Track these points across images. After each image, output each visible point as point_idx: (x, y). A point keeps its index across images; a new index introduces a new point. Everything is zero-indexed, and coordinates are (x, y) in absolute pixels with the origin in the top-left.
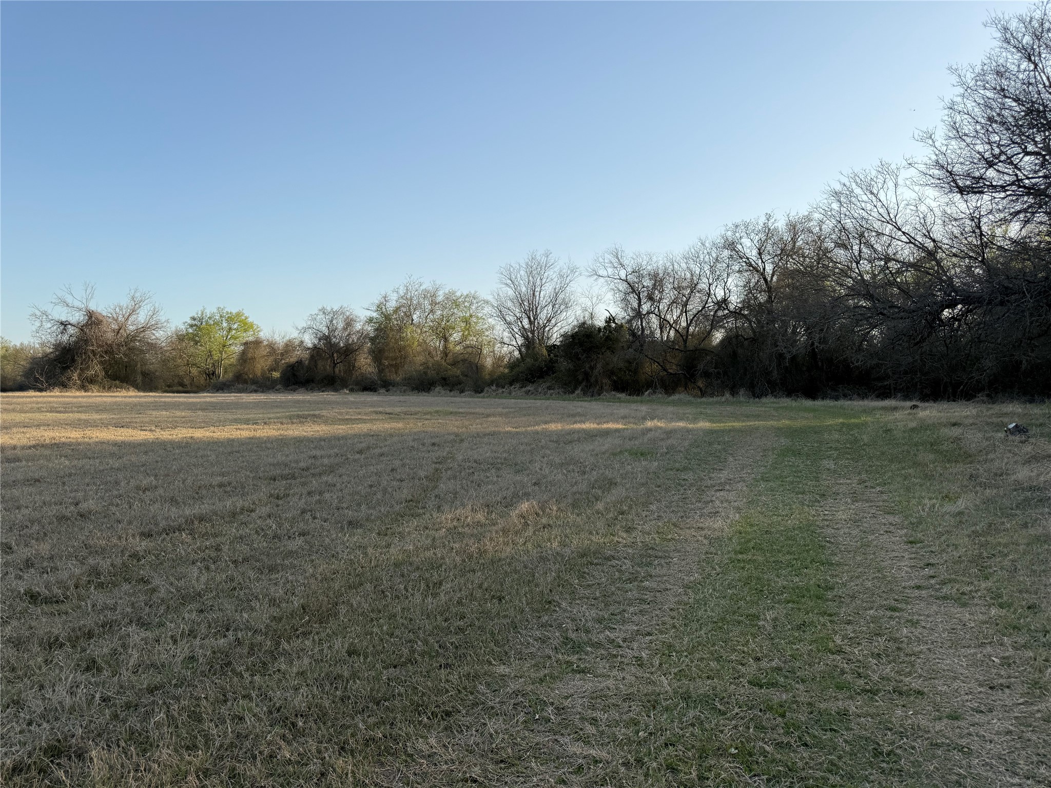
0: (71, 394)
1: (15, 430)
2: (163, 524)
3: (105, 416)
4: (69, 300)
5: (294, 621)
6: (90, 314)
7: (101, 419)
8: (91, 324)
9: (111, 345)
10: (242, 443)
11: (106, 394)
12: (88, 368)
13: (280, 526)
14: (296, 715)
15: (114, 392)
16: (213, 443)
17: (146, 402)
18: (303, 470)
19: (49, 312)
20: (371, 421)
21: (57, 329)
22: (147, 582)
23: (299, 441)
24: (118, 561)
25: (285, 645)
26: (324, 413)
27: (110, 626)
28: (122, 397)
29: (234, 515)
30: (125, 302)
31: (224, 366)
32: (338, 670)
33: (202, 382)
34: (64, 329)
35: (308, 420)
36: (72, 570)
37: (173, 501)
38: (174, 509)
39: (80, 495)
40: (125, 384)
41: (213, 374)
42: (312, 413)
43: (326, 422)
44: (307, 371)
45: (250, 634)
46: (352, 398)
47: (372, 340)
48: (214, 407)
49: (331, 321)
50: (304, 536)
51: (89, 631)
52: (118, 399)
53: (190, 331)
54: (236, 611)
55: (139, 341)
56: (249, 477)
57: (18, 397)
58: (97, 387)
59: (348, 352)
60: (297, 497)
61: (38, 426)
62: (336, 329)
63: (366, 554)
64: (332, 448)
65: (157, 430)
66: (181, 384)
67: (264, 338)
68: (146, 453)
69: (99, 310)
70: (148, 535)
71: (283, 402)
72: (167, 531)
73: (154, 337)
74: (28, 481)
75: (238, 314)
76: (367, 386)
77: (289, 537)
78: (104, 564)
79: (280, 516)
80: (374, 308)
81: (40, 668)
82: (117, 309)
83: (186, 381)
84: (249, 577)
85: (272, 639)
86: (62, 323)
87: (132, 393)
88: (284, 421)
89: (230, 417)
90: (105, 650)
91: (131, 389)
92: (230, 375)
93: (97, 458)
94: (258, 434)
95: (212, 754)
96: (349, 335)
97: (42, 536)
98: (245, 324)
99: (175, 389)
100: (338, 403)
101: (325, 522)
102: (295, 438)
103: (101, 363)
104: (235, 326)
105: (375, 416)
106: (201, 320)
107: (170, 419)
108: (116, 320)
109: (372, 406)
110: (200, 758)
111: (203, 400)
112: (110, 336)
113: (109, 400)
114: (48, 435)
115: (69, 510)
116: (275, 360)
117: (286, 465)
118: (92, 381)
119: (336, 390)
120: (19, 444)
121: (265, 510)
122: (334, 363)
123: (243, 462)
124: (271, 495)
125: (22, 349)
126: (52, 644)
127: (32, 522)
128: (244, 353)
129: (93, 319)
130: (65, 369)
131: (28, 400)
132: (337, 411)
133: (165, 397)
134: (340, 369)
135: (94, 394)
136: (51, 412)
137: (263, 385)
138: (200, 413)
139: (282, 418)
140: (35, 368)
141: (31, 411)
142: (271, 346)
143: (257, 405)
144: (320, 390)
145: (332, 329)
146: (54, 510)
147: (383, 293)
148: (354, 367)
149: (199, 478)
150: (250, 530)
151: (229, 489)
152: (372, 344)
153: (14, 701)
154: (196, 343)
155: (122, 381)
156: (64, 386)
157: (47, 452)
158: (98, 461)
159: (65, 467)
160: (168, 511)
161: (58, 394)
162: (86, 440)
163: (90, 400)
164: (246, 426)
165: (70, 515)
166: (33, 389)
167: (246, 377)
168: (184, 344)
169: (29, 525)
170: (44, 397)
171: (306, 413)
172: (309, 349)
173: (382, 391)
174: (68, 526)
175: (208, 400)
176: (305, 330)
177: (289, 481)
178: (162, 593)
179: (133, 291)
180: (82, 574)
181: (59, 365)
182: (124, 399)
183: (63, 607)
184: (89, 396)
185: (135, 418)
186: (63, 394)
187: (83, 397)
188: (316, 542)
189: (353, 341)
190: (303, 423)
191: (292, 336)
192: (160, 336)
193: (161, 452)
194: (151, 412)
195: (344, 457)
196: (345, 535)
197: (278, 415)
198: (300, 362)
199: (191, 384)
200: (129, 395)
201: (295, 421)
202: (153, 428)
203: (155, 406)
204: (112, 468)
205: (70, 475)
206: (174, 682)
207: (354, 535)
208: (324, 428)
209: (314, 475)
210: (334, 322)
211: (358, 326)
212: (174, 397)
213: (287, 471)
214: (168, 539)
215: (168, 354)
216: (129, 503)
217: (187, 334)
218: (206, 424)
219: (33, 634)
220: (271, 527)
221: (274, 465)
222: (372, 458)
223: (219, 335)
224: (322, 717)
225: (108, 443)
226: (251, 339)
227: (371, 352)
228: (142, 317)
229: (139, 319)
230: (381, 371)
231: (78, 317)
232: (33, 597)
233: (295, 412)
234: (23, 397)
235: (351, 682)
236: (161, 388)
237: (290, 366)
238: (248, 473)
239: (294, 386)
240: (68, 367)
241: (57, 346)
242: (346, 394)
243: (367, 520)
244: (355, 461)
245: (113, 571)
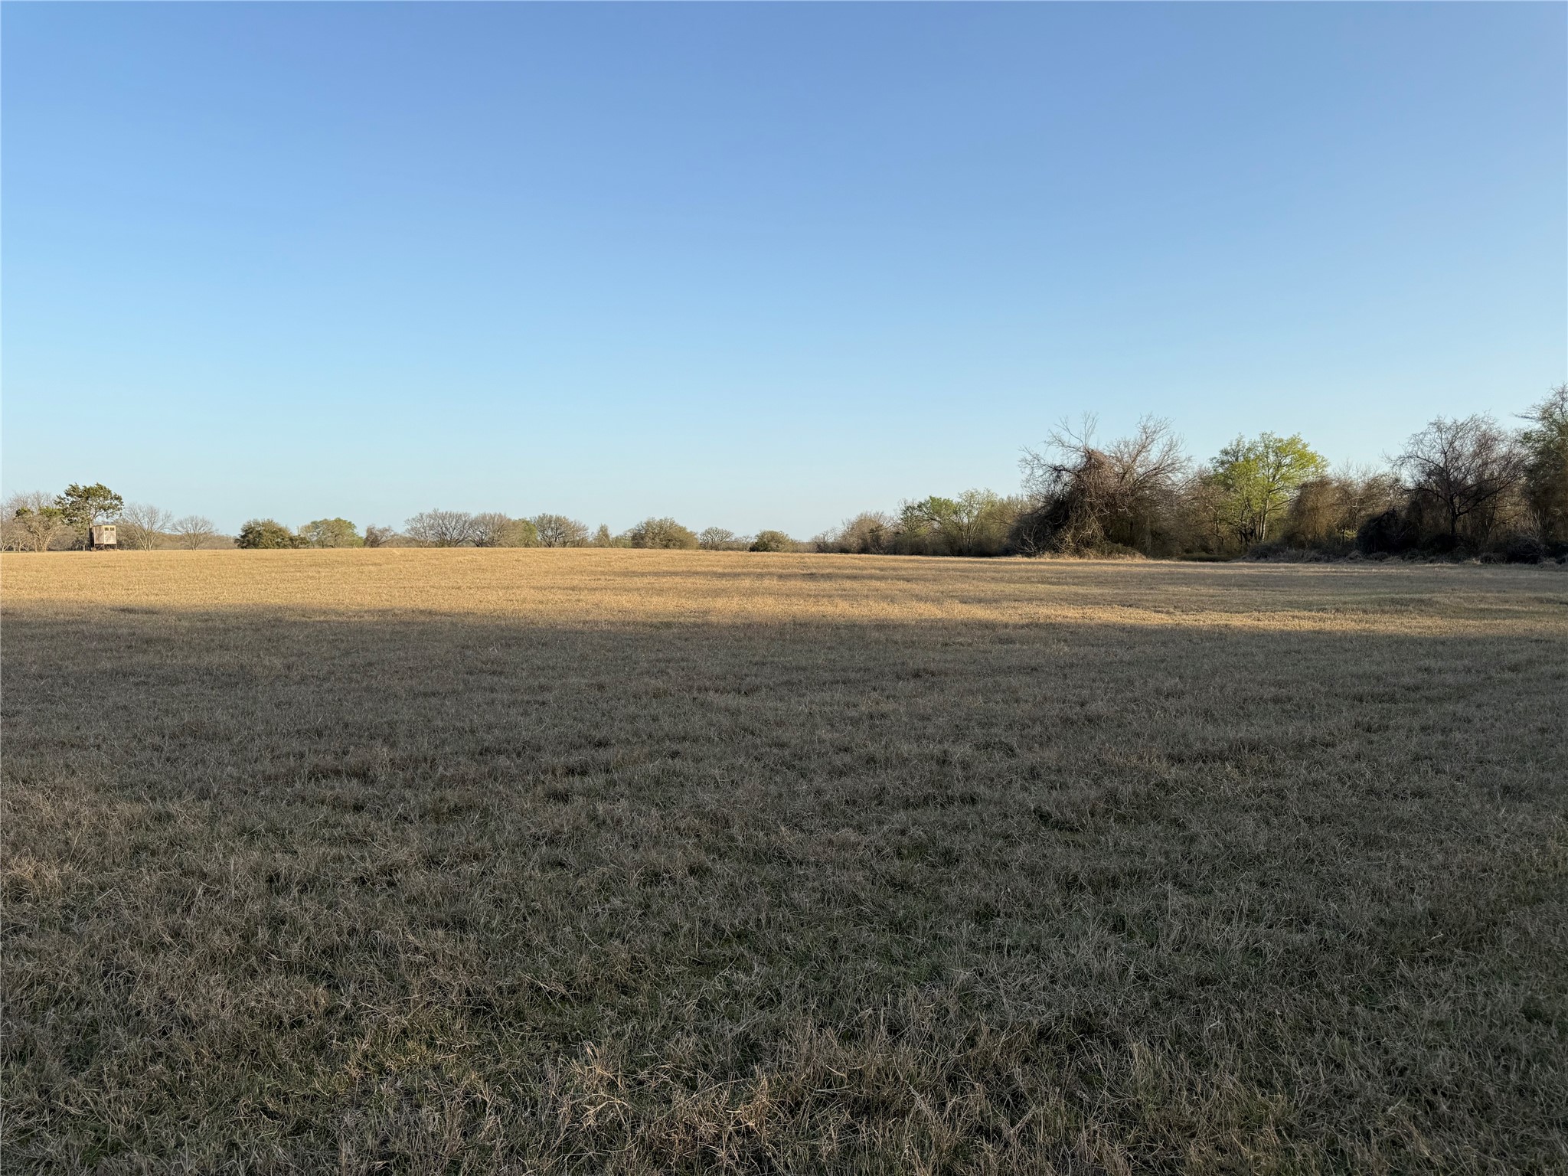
0: (1064, 561)
1: (1005, 604)
2: (1198, 746)
3: (1107, 591)
4: (1066, 437)
5: (1417, 934)
6: (1089, 455)
7: (1102, 595)
8: (1090, 468)
9: (1113, 496)
10: (1303, 637)
11: (1106, 561)
12: (1083, 527)
13: (1377, 773)
14: (1434, 1092)
15: (1115, 558)
16: (1258, 635)
17: (1158, 573)
18: (1408, 689)
19: (1042, 455)
20: (1531, 614)
21: (1050, 476)
22: (1182, 826)
23: (1397, 643)
24: (1142, 789)
25: (1403, 967)
26: (1438, 597)
27: (1139, 877)
28: (1127, 565)
29: (1300, 747)
30: (1134, 435)
31: (1269, 521)
32: (1506, 1038)
33: (1236, 544)
34: (1058, 477)
35: (1411, 608)
36: (1084, 791)
37: (1208, 715)
38: (1210, 727)
39: (1086, 692)
40: (1130, 548)
41: (1251, 534)
42: (1417, 596)
43: (1443, 613)
44: (1404, 529)
45: (1343, 937)
46: (1489, 573)
47: (1531, 471)
48: (1255, 582)
49: (1451, 443)
50: (1421, 797)
51: (1114, 877)
52: (1121, 568)
53: (1221, 470)
54: (1318, 896)
55: (1150, 488)
56: (1319, 691)
57: (1006, 563)
58: (1094, 552)
59: (1482, 494)
60: (1403, 733)
61: (1030, 600)
62: (1460, 455)
63: (1544, 850)
64: (1461, 657)
65: (1178, 613)
66: (1206, 549)
67: (1332, 476)
68: (1164, 644)
69: (1100, 449)
70: (1177, 759)
71: (1363, 578)
72: (1204, 757)
73: (1169, 482)
74: (1024, 668)
75: (1293, 442)
76: (1520, 553)
77: (1396, 796)
78: (1125, 791)
79: (1376, 760)
80: (1538, 414)
81: (1058, 911)
82: (1122, 447)
83: (1212, 544)
84: (1334, 848)
85: (1381, 953)
86: (1055, 469)
87: (1139, 560)
88: (1369, 607)
89: (1282, 598)
90: (1136, 909)
91: (1138, 554)
92: (1278, 535)
93: (1103, 646)
94: (1327, 626)
95: (1296, 1106)
96: (1485, 464)
97: (1046, 741)
98: (1302, 456)
99: (1196, 555)
100: (1462, 582)
101: (1458, 780)
102: (1390, 637)
103: (1100, 519)
104: (1288, 461)
105: (1536, 607)
106: (1235, 454)
107: (1194, 598)
108: (1120, 461)
109: (1529, 589)
110: (1279, 1103)
111: (1237, 571)
112: (1113, 482)
113: (1111, 569)
114: (1045, 612)
115: (1074, 711)
116: (1350, 511)
117: (1378, 679)
118: (1088, 544)
119: (1456, 560)
120: (1011, 622)
121: (1352, 747)
122: (1454, 512)
123: (1308, 668)
124: (1358, 725)
125: (1009, 504)
126: (1071, 884)
127: (1034, 721)
128: (1299, 501)
129: (1093, 460)
130: (1057, 528)
131: (1016, 567)
132: (1462, 595)
133: (1184, 566)
134: (1464, 524)
135: (1090, 561)
136: (1043, 583)
137: (1330, 550)
138: (1235, 590)
139: (1365, 602)
140: (1022, 527)
141: (1021, 581)
142: (1345, 489)
143: (1322, 581)
144: (1425, 559)
145: (1451, 454)
146: (1055, 710)
147: (1559, 386)
148: (1491, 519)
149: (1243, 685)
150: (1330, 774)
151: (1288, 707)
152: (1530, 479)
153: (1032, 945)
154: (1228, 488)
155: (1126, 544)
156: (1056, 550)
157: (1043, 634)
158: (1103, 650)
159: (1065, 654)
160: (1203, 728)
161: (1048, 560)
162: (1087, 621)
163: (1086, 569)
164: (1307, 614)
165: (1075, 717)
166: (1021, 553)
167: (1303, 538)
168: (1211, 490)
169: (1030, 724)
170: (1033, 563)
171: (1407, 596)
172: (1409, 490)
173: (1550, 562)
174: (1075, 732)
175: (1246, 571)
176: (1403, 461)
177: (1386, 706)
178: (1204, 846)
179: (1145, 419)
180: (1099, 798)
181: (1050, 523)
182: (1128, 568)
183: (1079, 838)
184: (1086, 564)
185: (1146, 594)
186: (1054, 560)
187: (1078, 564)
188: (1445, 811)
189: (1492, 474)
190: (1402, 612)
191: (1380, 472)
192: (1177, 479)
193: (1185, 643)
194: (1166, 587)
195: (1482, 676)
196: (1498, 809)
197: (1359, 598)
198: (1391, 514)
199: (1219, 549)
200: (1134, 563)
201: (1387, 608)
202: (1172, 610)
203: (1172, 579)
204: (1121, 661)
205: (1072, 666)
206: (1233, 979)
207: (1516, 811)
208: (1439, 622)
209: (1429, 700)
210: (1457, 444)
211: (1502, 449)
212: (1196, 567)
213: (1381, 689)
214: (1206, 769)
215: (1187, 506)
216: (1148, 711)
217: (1216, 475)
218: (1246, 607)
219: (1047, 867)
220: (1363, 775)
221: (1358, 677)
222: (1539, 680)
223: (1262, 474)
224: (1484, 1109)
225: (1113, 627)
226: (1311, 479)
227: (1528, 493)
228: (1154, 455)
229: (1150, 457)
230: (1547, 527)
231: (1074, 460)
232: (1043, 817)
233: (1385, 594)
234: (1010, 563)
235: (1536, 1066)
236: (1177, 554)
237: (1375, 520)
238: (1318, 686)
239: (1380, 553)
240: (1060, 526)
241: (1049, 498)
242: (1475, 566)
243: (1540, 789)
244: (1503, 682)
245: (1135, 802)
